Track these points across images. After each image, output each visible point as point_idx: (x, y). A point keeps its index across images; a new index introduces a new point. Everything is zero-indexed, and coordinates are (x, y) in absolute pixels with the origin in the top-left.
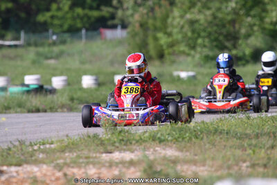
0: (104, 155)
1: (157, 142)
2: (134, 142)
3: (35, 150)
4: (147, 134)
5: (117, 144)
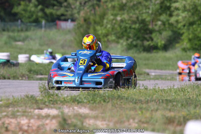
0: (37, 111)
1: (76, 103)
2: (59, 102)
4: (69, 98)
5: (47, 104)
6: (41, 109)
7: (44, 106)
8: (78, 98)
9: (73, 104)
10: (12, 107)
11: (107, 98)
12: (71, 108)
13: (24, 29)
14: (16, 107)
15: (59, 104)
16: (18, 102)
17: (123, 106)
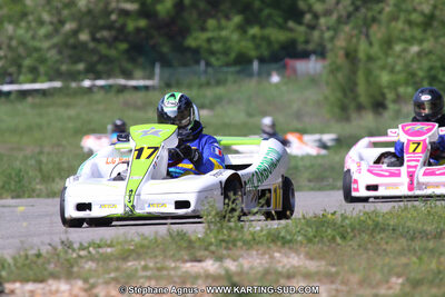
0: (189, 265)
1: (279, 244)
2: (240, 244)
3: (80, 257)
4: (264, 233)
5: (213, 248)
6: (200, 261)
7: (207, 253)
8: (282, 234)
9: (271, 245)
10: (135, 260)
11: (349, 230)
12: (267, 256)
13: (213, 82)
14: (145, 259)
15: (241, 247)
16: (148, 247)
17: (385, 247)
